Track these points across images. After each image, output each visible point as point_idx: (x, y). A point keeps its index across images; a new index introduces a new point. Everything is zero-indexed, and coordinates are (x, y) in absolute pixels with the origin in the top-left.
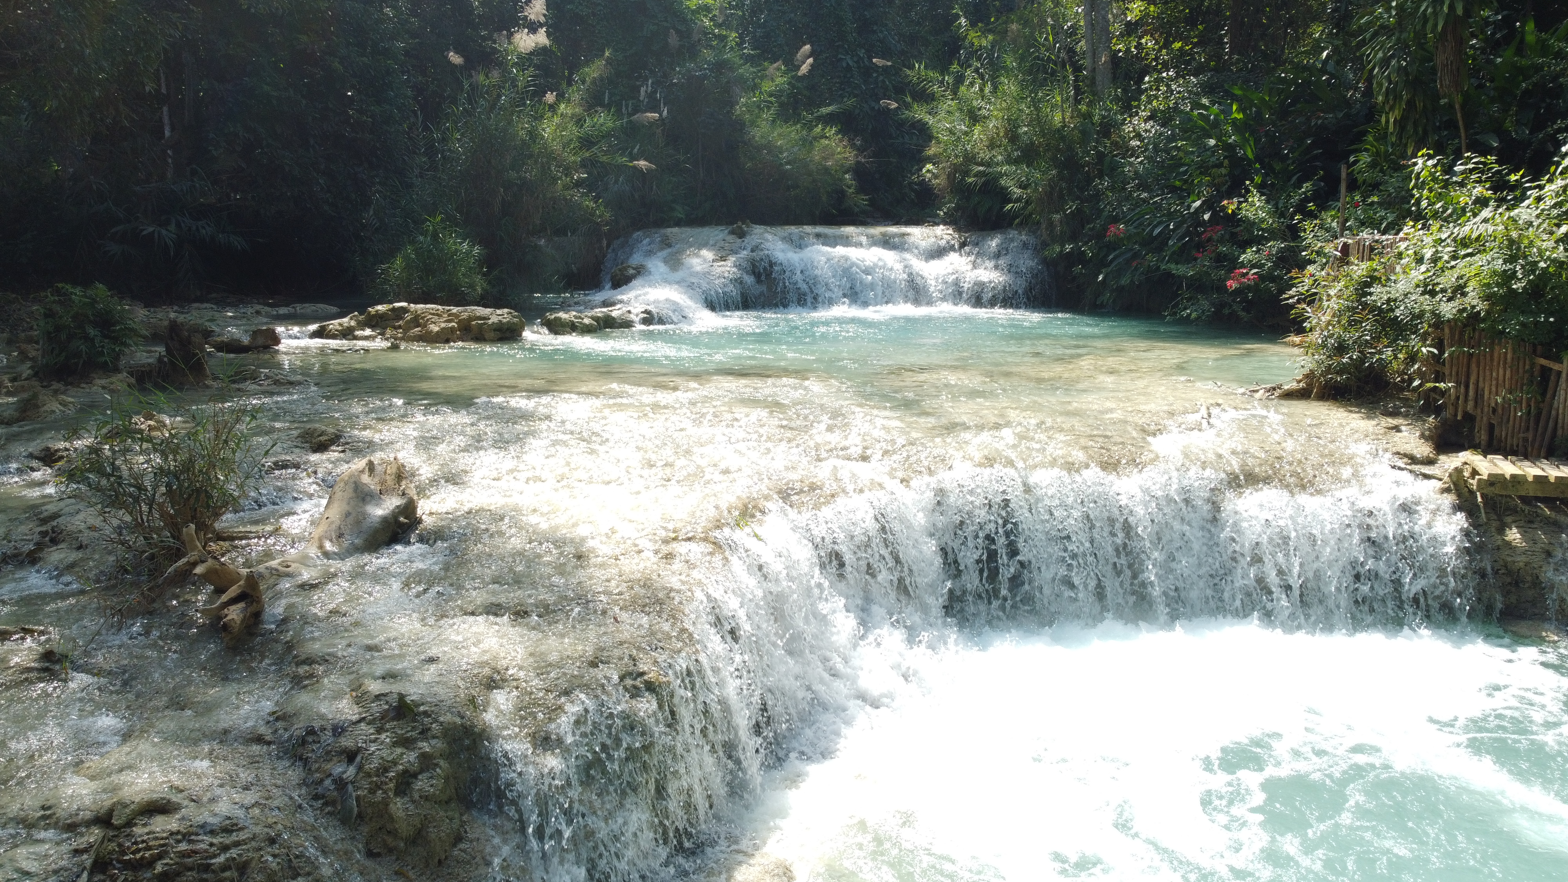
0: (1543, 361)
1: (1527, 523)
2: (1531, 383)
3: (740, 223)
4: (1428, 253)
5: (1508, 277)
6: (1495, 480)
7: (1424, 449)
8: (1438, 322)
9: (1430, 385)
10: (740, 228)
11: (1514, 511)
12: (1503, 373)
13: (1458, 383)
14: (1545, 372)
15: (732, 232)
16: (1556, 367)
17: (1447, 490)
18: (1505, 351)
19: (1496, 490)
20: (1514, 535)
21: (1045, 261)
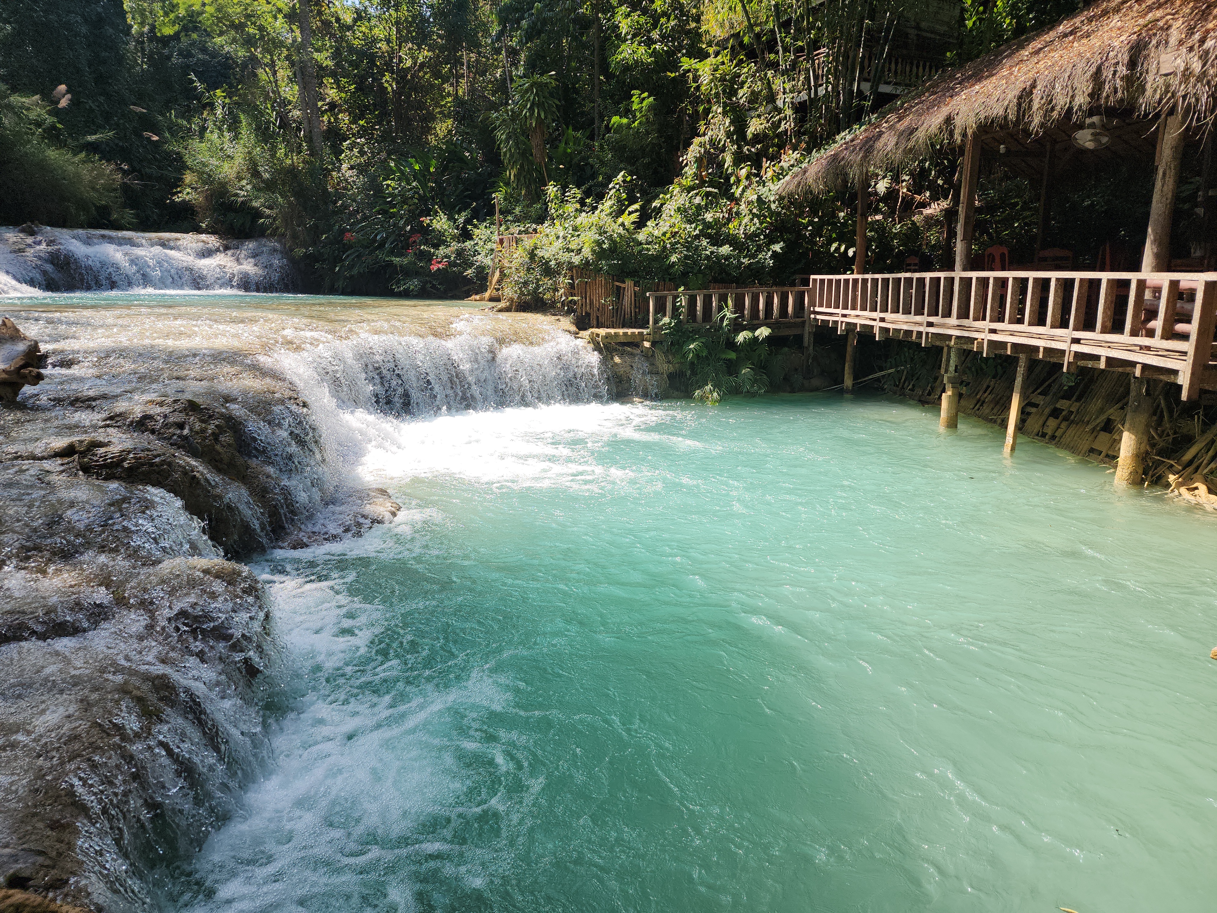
0: (617, 284)
1: (621, 355)
2: (613, 293)
3: (29, 224)
4: (561, 234)
5: (599, 243)
6: (607, 336)
7: (573, 328)
8: (571, 266)
9: (570, 298)
10: (30, 227)
11: (616, 350)
12: (601, 291)
13: (582, 297)
14: (619, 288)
15: (23, 231)
16: (623, 285)
17: (589, 342)
18: (601, 279)
19: (608, 340)
20: (617, 360)
21: (293, 261)
